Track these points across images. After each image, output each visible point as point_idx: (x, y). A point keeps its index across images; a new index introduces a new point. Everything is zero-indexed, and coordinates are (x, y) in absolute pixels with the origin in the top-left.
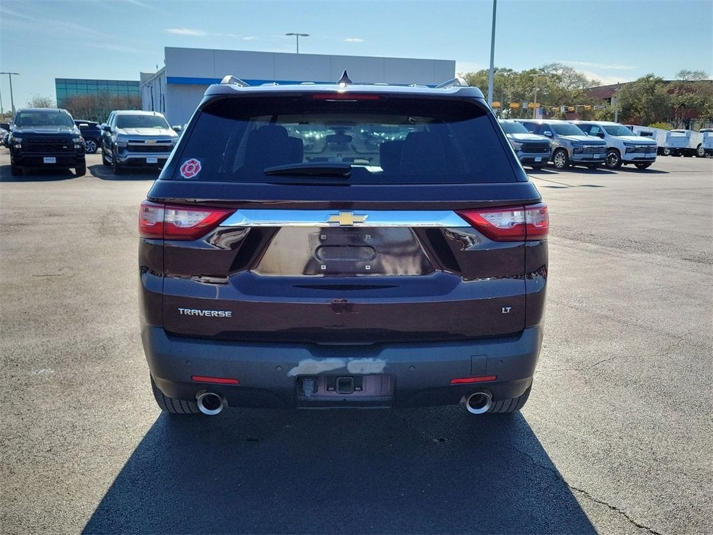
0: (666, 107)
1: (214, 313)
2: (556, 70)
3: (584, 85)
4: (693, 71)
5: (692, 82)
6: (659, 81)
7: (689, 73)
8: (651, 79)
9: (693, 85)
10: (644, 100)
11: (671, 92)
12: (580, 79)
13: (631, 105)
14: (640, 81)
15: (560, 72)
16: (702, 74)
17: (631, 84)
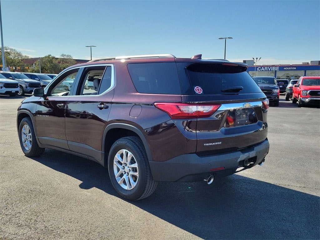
0: (58, 69)
1: (216, 143)
2: (7, 50)
3: (21, 57)
4: (67, 54)
5: (67, 59)
6: (54, 58)
7: (65, 55)
8: (50, 57)
9: (68, 60)
10: (49, 66)
11: (59, 62)
12: (19, 54)
13: (44, 67)
14: (46, 57)
15: (9, 51)
16: (70, 56)
17: (42, 58)
